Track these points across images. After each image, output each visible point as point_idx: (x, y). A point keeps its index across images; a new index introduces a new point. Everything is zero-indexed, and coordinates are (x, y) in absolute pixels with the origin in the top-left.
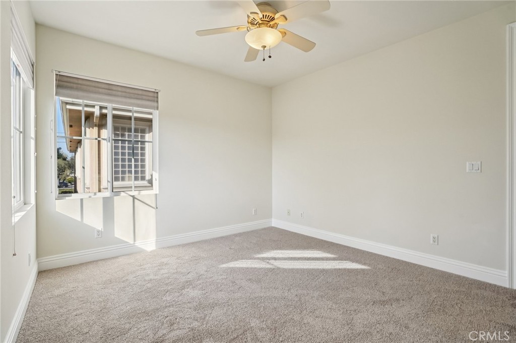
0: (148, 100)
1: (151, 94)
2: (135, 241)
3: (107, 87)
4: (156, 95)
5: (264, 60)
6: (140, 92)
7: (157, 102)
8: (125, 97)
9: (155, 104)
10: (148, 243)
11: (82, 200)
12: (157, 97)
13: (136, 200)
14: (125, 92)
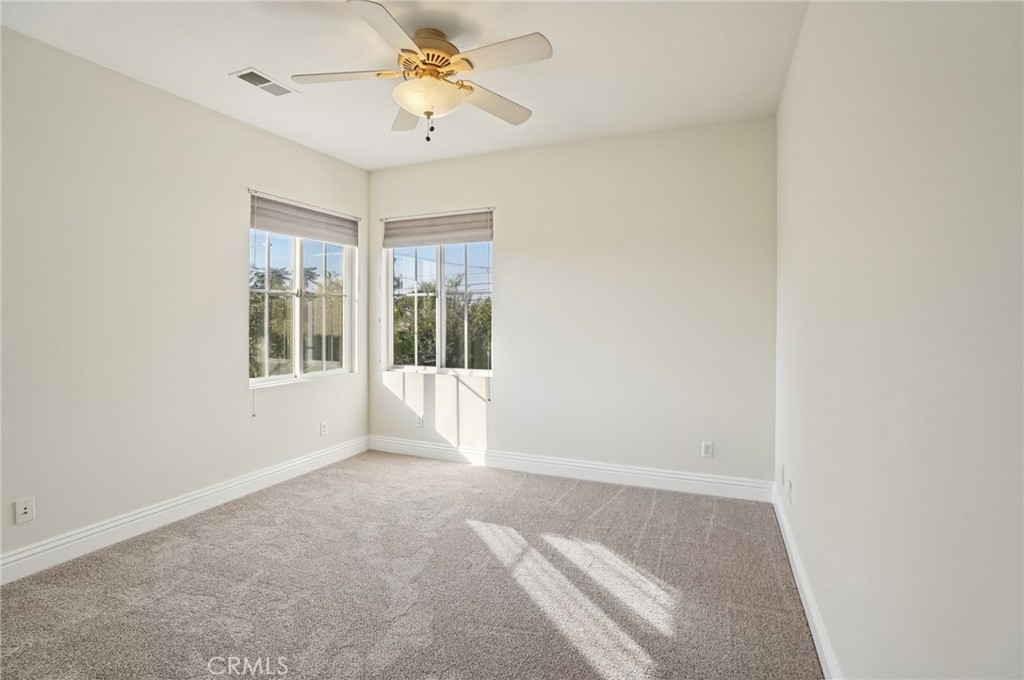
0: (479, 228)
1: (483, 217)
2: (458, 444)
3: (430, 222)
4: (489, 216)
5: (428, 139)
6: (468, 219)
7: (491, 227)
8: (451, 231)
9: (487, 232)
10: (475, 452)
11: (404, 374)
12: (492, 220)
13: (460, 384)
14: (450, 224)
